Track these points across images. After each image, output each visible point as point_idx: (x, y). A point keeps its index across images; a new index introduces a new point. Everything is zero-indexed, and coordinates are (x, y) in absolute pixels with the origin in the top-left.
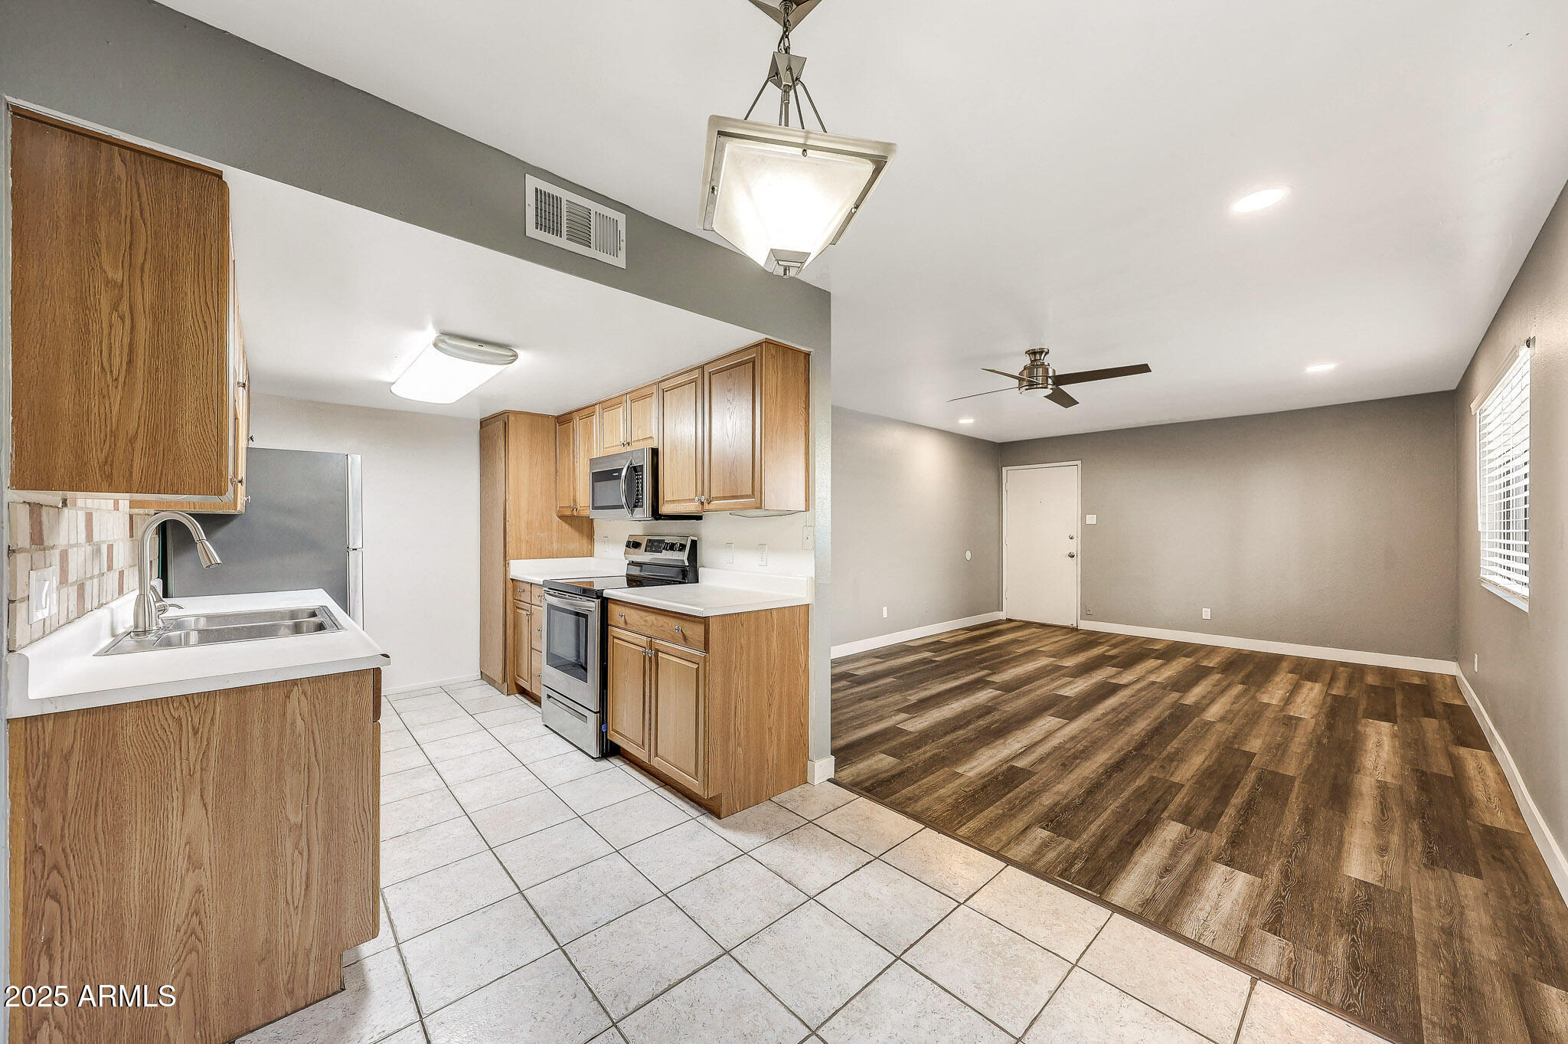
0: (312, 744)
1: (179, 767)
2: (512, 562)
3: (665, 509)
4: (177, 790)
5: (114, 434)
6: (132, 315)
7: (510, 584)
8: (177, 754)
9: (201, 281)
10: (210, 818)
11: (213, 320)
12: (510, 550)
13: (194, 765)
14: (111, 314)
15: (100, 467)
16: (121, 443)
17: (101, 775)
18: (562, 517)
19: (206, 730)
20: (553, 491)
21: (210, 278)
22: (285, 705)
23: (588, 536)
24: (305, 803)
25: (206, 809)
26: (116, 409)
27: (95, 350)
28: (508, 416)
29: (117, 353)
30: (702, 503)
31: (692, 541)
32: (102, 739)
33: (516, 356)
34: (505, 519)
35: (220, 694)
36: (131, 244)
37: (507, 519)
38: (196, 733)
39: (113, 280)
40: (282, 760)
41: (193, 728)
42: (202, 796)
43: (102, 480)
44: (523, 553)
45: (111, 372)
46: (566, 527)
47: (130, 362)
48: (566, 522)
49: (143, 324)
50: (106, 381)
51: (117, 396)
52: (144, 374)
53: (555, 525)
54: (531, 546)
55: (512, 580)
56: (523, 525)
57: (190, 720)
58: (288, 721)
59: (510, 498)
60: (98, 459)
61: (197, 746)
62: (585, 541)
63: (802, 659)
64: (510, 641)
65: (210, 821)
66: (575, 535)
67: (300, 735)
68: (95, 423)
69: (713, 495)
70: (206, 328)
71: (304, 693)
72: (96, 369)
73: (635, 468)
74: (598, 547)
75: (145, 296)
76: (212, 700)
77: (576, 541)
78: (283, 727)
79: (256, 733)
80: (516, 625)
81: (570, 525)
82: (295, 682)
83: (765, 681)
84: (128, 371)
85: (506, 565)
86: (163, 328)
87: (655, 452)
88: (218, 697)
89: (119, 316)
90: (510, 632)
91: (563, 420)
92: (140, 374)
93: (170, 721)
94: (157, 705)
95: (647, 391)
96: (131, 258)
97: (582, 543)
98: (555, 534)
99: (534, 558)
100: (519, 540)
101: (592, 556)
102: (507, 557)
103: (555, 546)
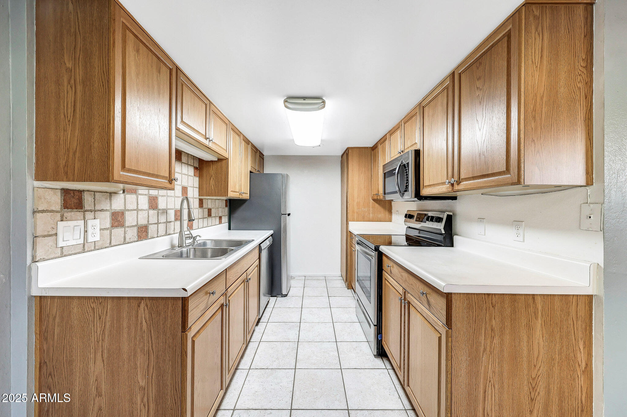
0: (150, 339)
1: (93, 336)
2: (350, 223)
3: (425, 192)
4: (93, 348)
5: (68, 150)
6: (75, 85)
7: (349, 234)
8: (93, 328)
9: (101, 59)
10: (105, 369)
11: (106, 81)
12: (350, 217)
13: (99, 336)
14: (67, 86)
15: (63, 168)
16: (71, 154)
17: (65, 331)
18: (374, 200)
19: (104, 318)
20: (370, 187)
21: (105, 56)
22: (138, 311)
23: (389, 211)
24: (147, 375)
25: (104, 363)
26: (69, 136)
27: (62, 107)
28: (349, 150)
29: (70, 107)
30: (452, 185)
31: (448, 216)
32: (66, 312)
33: (324, 102)
35: (109, 298)
36: (75, 46)
37: (348, 201)
38: (100, 318)
39: (68, 68)
40: (136, 345)
41: (99, 316)
42: (102, 355)
43: (64, 175)
44: (355, 218)
45: (68, 117)
46: (377, 205)
47: (74, 110)
48: (377, 203)
49: (79, 88)
50: (66, 122)
51: (69, 129)
52: (79, 116)
53: (371, 204)
54: (359, 215)
55: (350, 232)
56: (355, 204)
57: (98, 310)
58: (139, 321)
59: (350, 190)
60: (63, 164)
61: (101, 326)
62: (387, 213)
63: (581, 357)
65: (105, 370)
66: (382, 210)
67: (144, 332)
68: (62, 145)
69: (462, 176)
70: (103, 86)
71: (147, 306)
72: (62, 116)
73: (404, 165)
74: (394, 217)
75: (79, 74)
76: (106, 301)
77: (382, 213)
78: (137, 324)
79: (125, 325)
80: (351, 255)
81: (379, 204)
82: (142, 298)
83: (526, 372)
84: (74, 115)
85: (347, 224)
86: (87, 89)
87: (417, 153)
88: (109, 300)
89: (70, 86)
91: (374, 148)
92: (78, 116)
93: (90, 309)
94: (85, 299)
95: (413, 113)
96: (75, 54)
97: (385, 214)
98: (371, 209)
99: (360, 221)
100: (353, 212)
101: (391, 221)
102: (348, 221)
103: (371, 215)
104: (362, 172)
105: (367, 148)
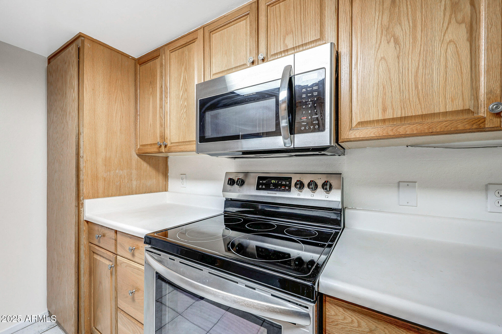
2: (87, 202)
7: (84, 227)
12: (85, 188)
18: (141, 155)
20: (132, 130)
23: (163, 174)
28: (83, 42)
34: (78, 154)
37: (81, 154)
44: (101, 191)
46: (145, 165)
48: (144, 160)
53: (134, 163)
54: (108, 183)
55: (87, 222)
56: (100, 161)
62: (161, 178)
64: (84, 304)
66: (153, 172)
74: (172, 184)
77: (153, 178)
80: (92, 272)
81: (148, 163)
85: (79, 206)
90: (84, 279)
91: (146, 60)
97: (158, 179)
98: (134, 172)
99: (112, 196)
100: (95, 177)
101: (166, 190)
102: (81, 198)
103: (134, 183)
104: (116, 98)
105: (128, 56)
